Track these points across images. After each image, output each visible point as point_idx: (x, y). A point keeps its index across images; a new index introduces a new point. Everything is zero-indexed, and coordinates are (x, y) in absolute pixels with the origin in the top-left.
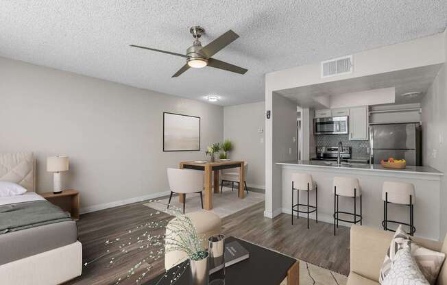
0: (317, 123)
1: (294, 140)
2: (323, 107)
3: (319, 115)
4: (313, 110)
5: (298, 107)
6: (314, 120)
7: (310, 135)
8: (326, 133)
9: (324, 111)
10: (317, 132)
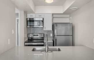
0: (28, 21)
1: (13, 32)
2: (32, 12)
3: (29, 16)
4: (26, 13)
5: (16, 9)
6: (27, 19)
7: (24, 28)
8: (32, 27)
9: (31, 14)
10: (28, 26)
